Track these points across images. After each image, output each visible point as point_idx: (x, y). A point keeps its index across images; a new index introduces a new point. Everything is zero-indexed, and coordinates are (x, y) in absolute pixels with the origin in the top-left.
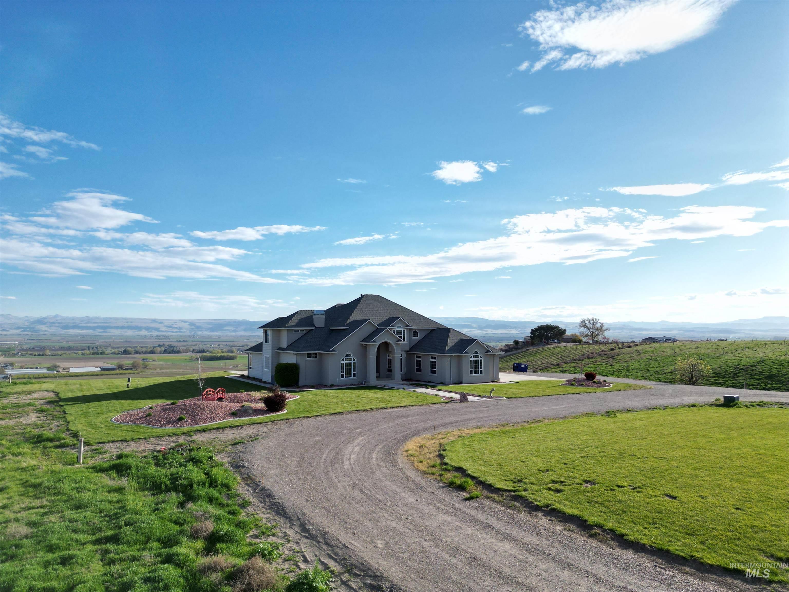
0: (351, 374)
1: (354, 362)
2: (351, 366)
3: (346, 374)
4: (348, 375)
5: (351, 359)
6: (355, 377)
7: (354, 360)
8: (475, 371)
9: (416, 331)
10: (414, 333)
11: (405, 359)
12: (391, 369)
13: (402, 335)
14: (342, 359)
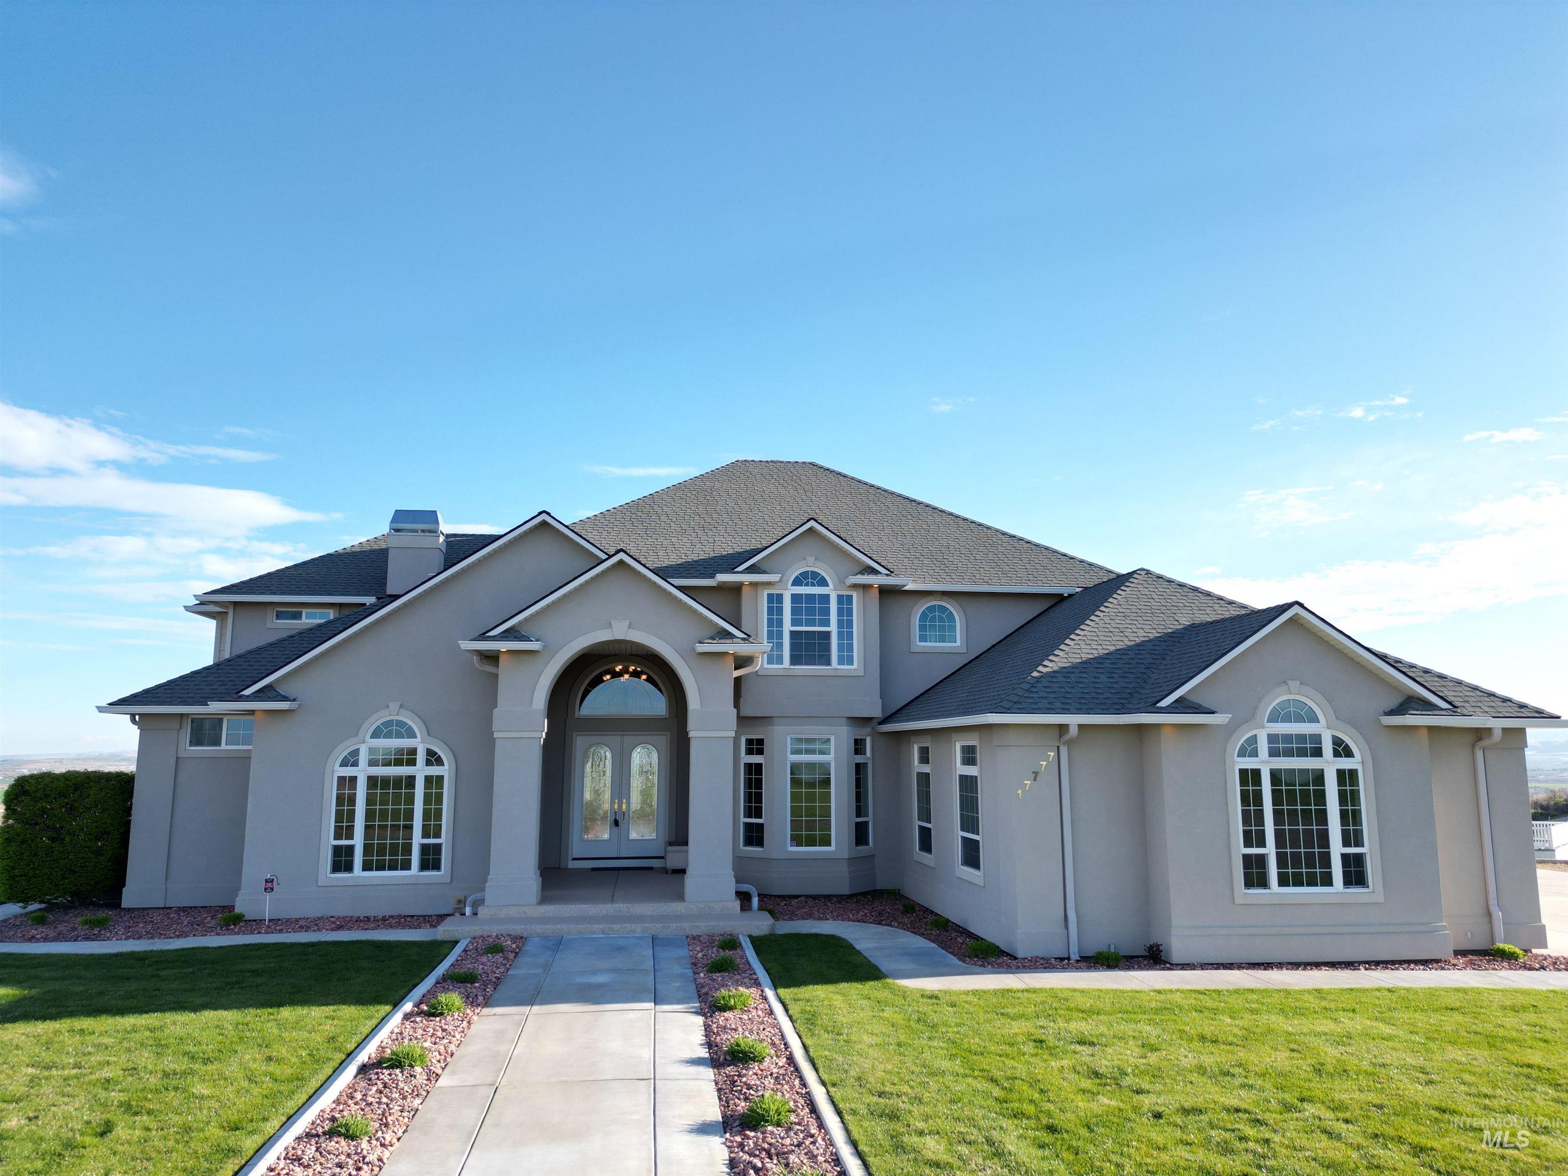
0: (408, 849)
1: (434, 771)
2: (411, 798)
3: (367, 849)
4: (387, 849)
5: (413, 751)
6: (437, 867)
7: (433, 758)
8: (1296, 857)
9: (943, 609)
10: (933, 619)
11: (859, 769)
12: (762, 825)
13: (833, 628)
14: (343, 752)
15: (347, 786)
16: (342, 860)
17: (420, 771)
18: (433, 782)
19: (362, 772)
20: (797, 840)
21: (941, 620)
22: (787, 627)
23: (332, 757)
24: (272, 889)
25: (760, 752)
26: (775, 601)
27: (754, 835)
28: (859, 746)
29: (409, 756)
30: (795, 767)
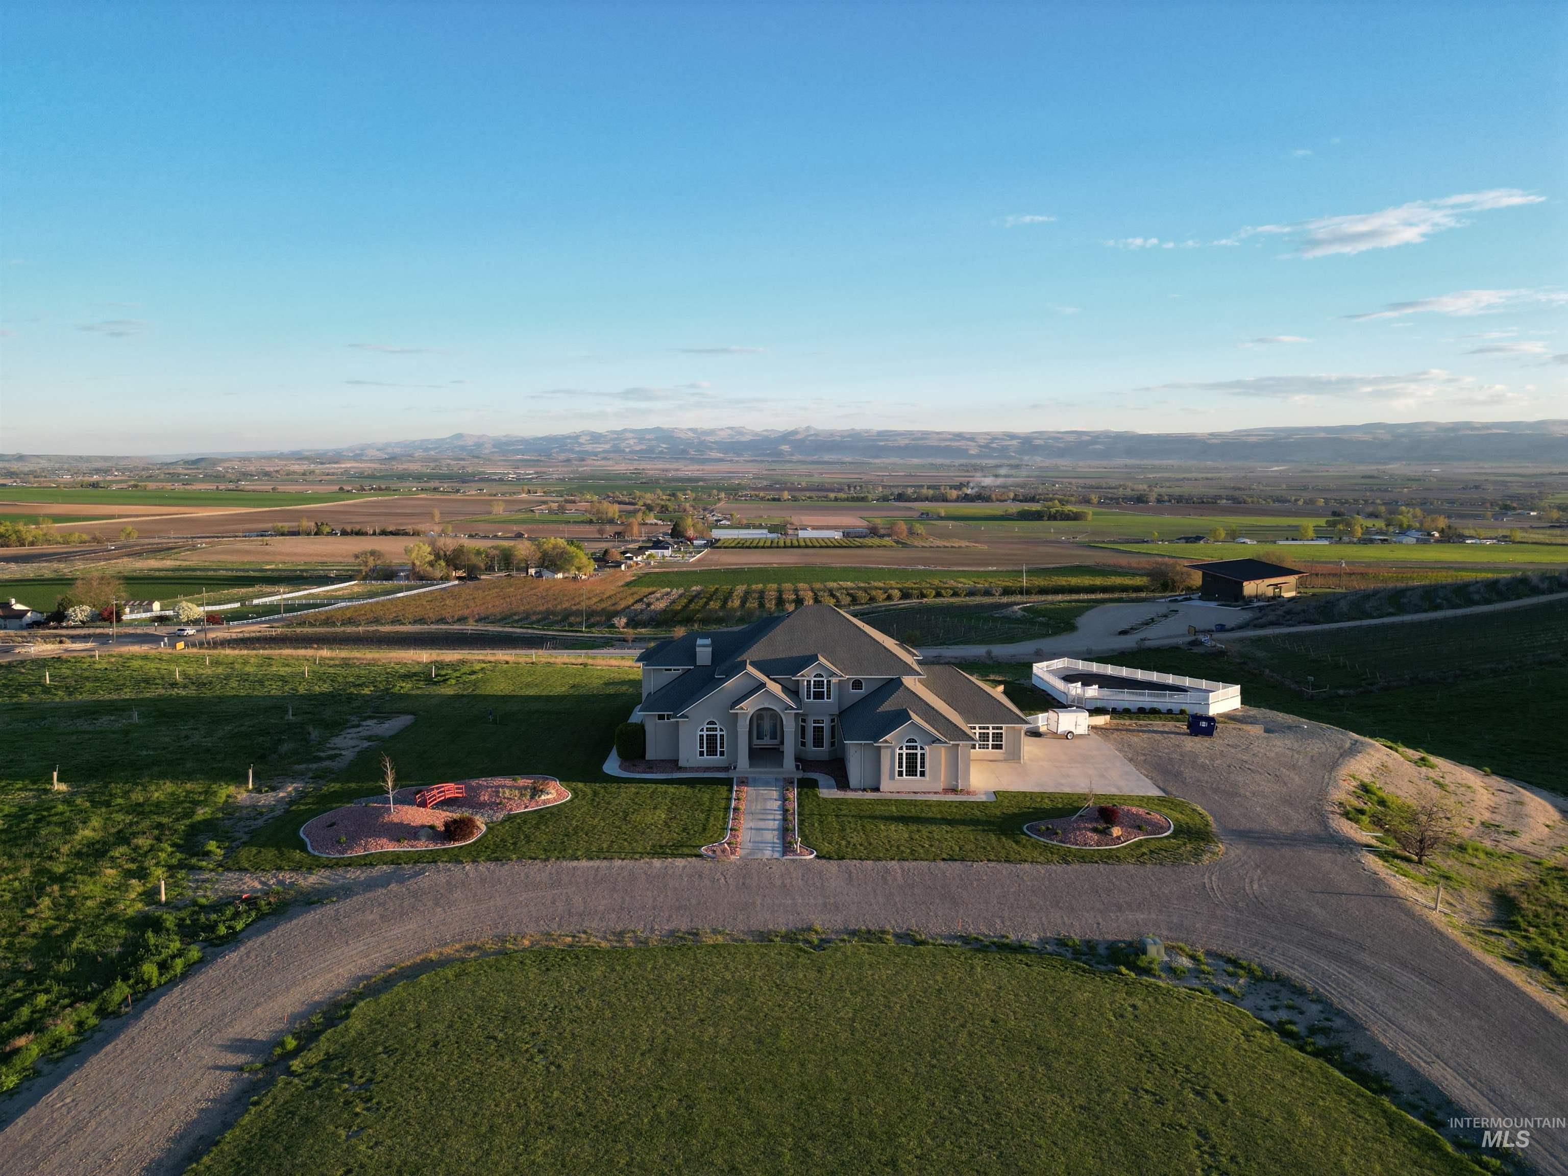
0: (716, 751)
1: (722, 733)
2: (717, 740)
3: (707, 751)
4: (712, 751)
6: (724, 756)
7: (721, 730)
8: (910, 771)
10: (856, 683)
11: (833, 728)
12: (805, 741)
13: (825, 689)
14: (700, 728)
15: (702, 736)
16: (702, 754)
17: (718, 733)
18: (722, 736)
19: (705, 733)
20: (814, 746)
21: (859, 683)
22: (812, 689)
23: (697, 730)
25: (805, 722)
26: (809, 682)
27: (803, 744)
28: (833, 721)
29: (715, 729)
30: (814, 727)
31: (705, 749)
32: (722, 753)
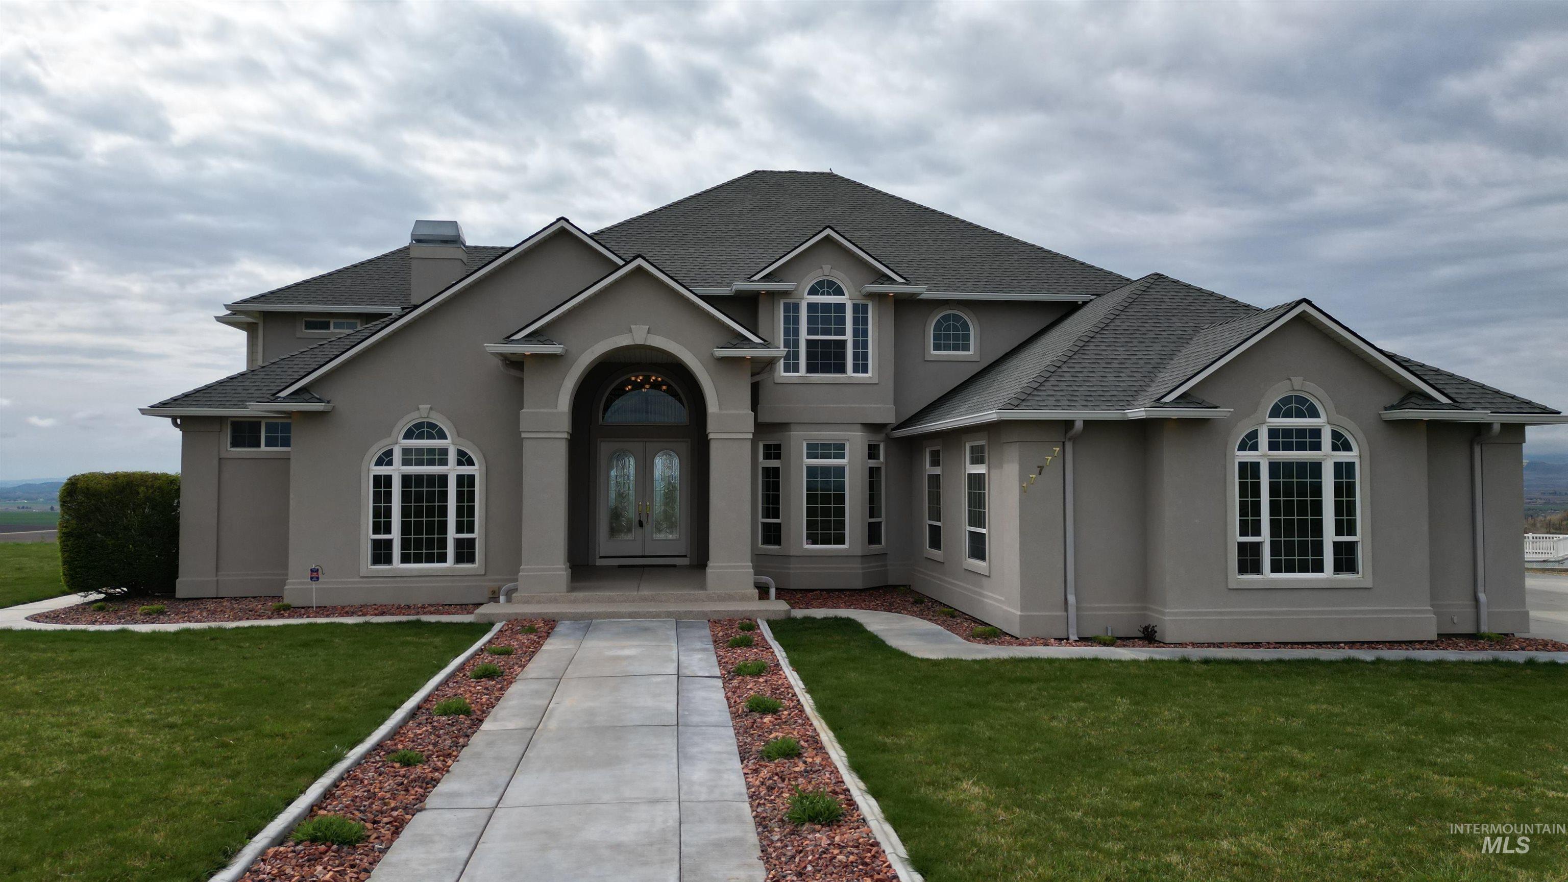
0: (443, 543)
1: (466, 470)
2: (444, 496)
3: (405, 544)
4: (424, 543)
5: (444, 452)
6: (471, 559)
7: (464, 459)
8: (1290, 547)
9: (957, 318)
10: (947, 328)
11: (873, 473)
12: (779, 524)
13: (849, 337)
14: (377, 451)
15: (382, 484)
16: (381, 553)
17: (452, 470)
18: (466, 483)
19: (396, 471)
20: (812, 539)
21: (956, 328)
22: (804, 336)
23: (367, 458)
24: (318, 578)
25: (778, 456)
26: (792, 310)
27: (772, 534)
28: (873, 452)
29: (440, 456)
30: (811, 471)
31: (396, 534)
32: (465, 552)
